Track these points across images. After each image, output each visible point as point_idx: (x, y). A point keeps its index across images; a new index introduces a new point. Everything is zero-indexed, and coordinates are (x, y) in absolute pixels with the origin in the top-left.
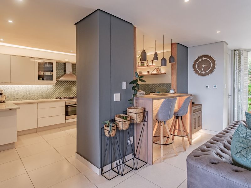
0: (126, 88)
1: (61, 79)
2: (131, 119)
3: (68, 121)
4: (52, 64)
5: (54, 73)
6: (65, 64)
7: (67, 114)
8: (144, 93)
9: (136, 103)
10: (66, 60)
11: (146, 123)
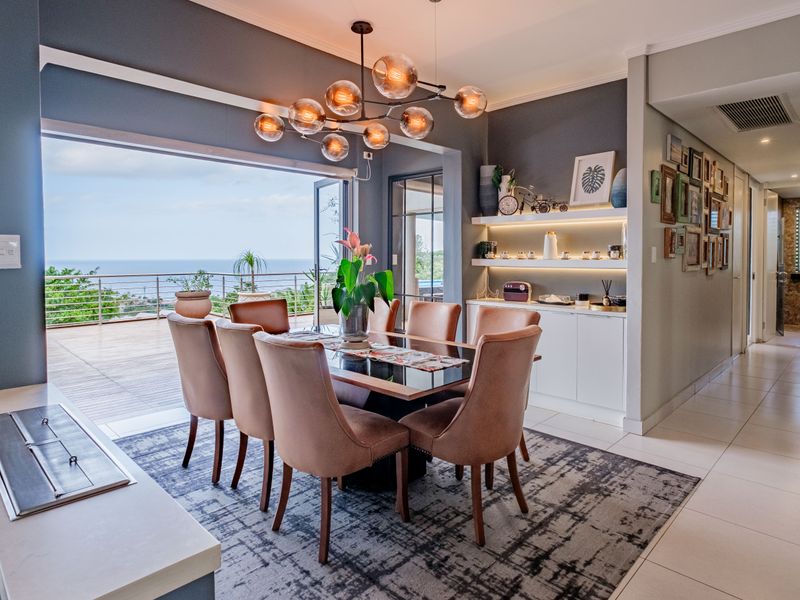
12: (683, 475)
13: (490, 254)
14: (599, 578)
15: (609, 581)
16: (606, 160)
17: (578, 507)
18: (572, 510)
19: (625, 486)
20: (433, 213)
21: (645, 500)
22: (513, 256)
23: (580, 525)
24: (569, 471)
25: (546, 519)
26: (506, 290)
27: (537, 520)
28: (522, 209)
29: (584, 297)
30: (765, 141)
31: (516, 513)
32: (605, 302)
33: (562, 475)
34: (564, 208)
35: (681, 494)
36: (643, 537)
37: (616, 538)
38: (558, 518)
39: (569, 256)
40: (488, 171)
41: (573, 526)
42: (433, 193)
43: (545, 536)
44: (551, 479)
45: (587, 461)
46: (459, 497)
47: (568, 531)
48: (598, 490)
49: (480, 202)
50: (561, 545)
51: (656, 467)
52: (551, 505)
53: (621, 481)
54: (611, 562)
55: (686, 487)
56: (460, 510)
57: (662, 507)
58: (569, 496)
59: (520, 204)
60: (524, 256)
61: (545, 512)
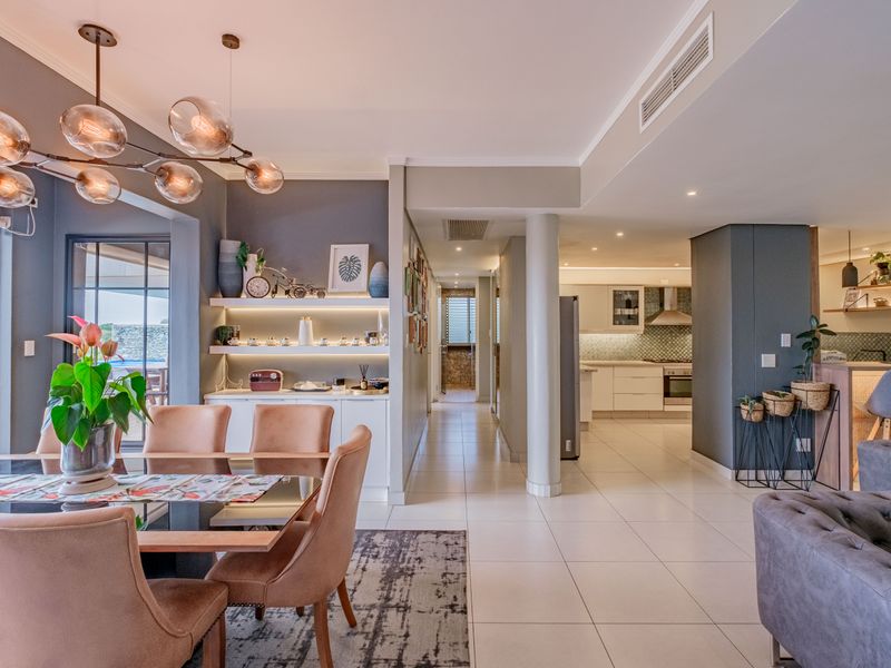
0: (789, 345)
1: (655, 322)
2: (796, 400)
3: (667, 408)
4: (637, 292)
5: (641, 311)
6: (661, 290)
7: (667, 394)
8: (844, 356)
9: (817, 374)
10: (664, 283)
11: (836, 413)
12: (453, 533)
13: (232, 341)
14: (453, 661)
15: (462, 660)
16: (361, 251)
17: (396, 598)
18: (393, 603)
19: (420, 560)
20: (146, 289)
21: (441, 565)
22: (262, 342)
23: (408, 615)
24: (367, 562)
25: (377, 623)
26: (253, 379)
27: (370, 629)
28: (274, 293)
29: (341, 382)
30: (459, 249)
31: (345, 632)
32: (362, 385)
33: (364, 569)
34: (321, 294)
35: (462, 550)
36: (460, 603)
37: (442, 614)
38: (386, 617)
39: (328, 342)
40: (230, 247)
41: (403, 619)
42: (147, 265)
43: (387, 643)
44: (357, 578)
45: (375, 546)
46: (272, 642)
47: (402, 627)
48: (402, 571)
49: (220, 281)
50: (406, 645)
51: (432, 532)
52: (373, 606)
53: (414, 556)
54: (453, 640)
55: (461, 541)
56: (285, 658)
57: (455, 567)
58: (383, 589)
59: (273, 287)
60: (275, 341)
61: (372, 616)
